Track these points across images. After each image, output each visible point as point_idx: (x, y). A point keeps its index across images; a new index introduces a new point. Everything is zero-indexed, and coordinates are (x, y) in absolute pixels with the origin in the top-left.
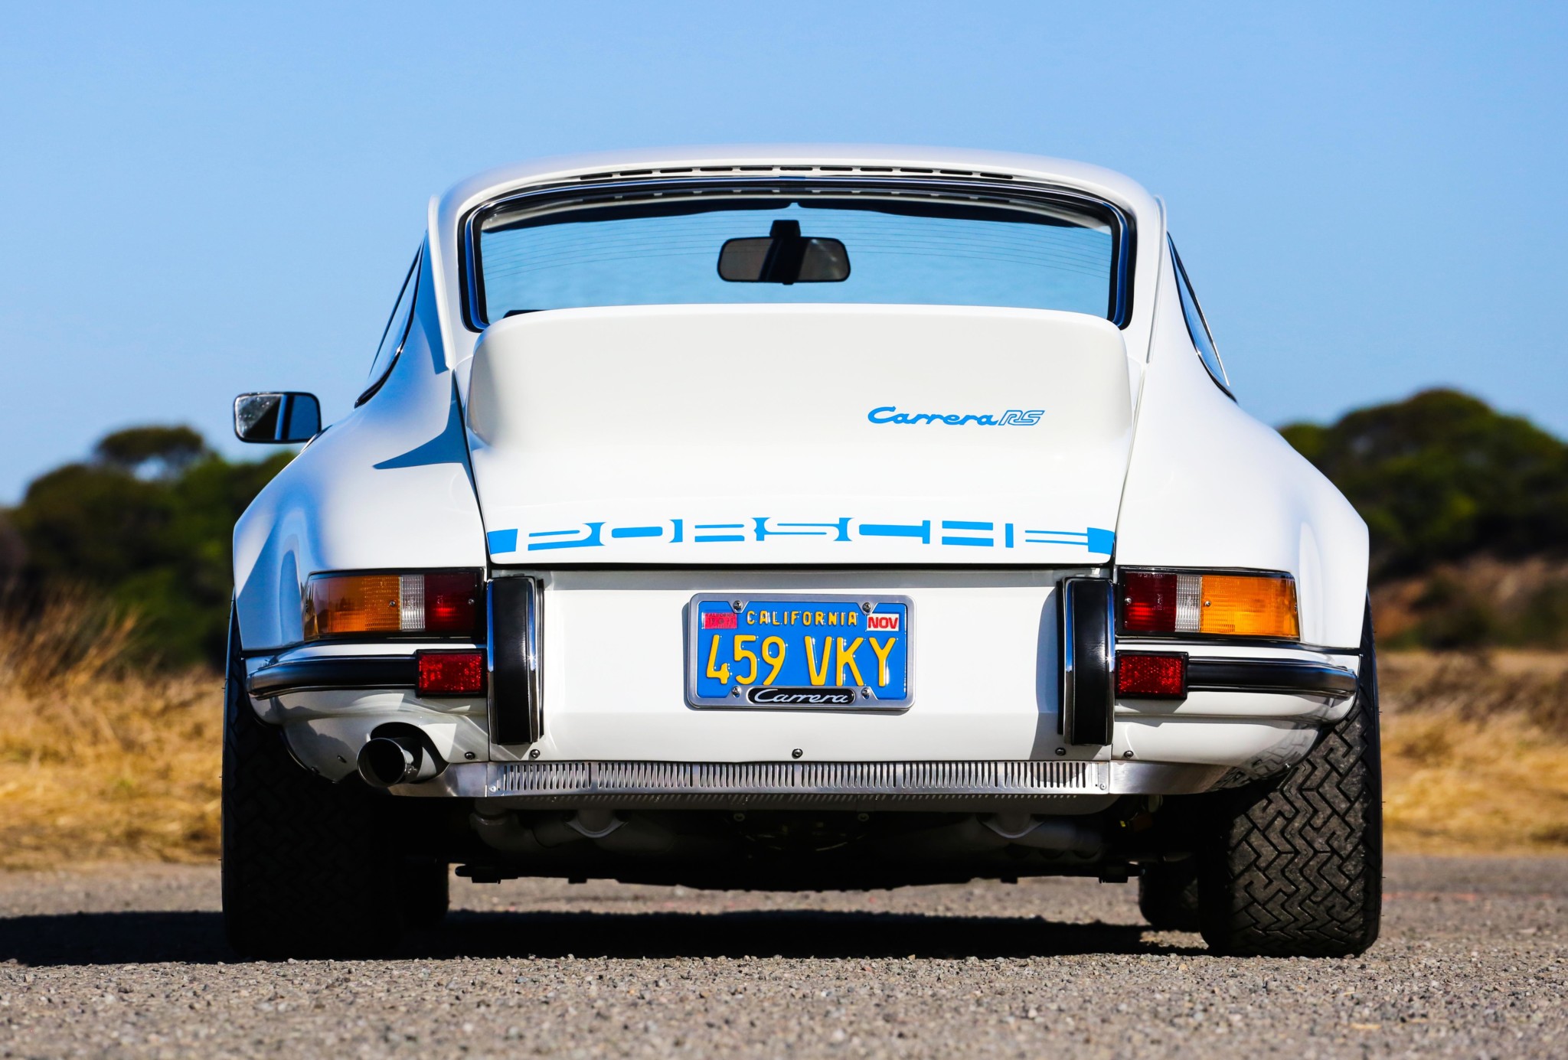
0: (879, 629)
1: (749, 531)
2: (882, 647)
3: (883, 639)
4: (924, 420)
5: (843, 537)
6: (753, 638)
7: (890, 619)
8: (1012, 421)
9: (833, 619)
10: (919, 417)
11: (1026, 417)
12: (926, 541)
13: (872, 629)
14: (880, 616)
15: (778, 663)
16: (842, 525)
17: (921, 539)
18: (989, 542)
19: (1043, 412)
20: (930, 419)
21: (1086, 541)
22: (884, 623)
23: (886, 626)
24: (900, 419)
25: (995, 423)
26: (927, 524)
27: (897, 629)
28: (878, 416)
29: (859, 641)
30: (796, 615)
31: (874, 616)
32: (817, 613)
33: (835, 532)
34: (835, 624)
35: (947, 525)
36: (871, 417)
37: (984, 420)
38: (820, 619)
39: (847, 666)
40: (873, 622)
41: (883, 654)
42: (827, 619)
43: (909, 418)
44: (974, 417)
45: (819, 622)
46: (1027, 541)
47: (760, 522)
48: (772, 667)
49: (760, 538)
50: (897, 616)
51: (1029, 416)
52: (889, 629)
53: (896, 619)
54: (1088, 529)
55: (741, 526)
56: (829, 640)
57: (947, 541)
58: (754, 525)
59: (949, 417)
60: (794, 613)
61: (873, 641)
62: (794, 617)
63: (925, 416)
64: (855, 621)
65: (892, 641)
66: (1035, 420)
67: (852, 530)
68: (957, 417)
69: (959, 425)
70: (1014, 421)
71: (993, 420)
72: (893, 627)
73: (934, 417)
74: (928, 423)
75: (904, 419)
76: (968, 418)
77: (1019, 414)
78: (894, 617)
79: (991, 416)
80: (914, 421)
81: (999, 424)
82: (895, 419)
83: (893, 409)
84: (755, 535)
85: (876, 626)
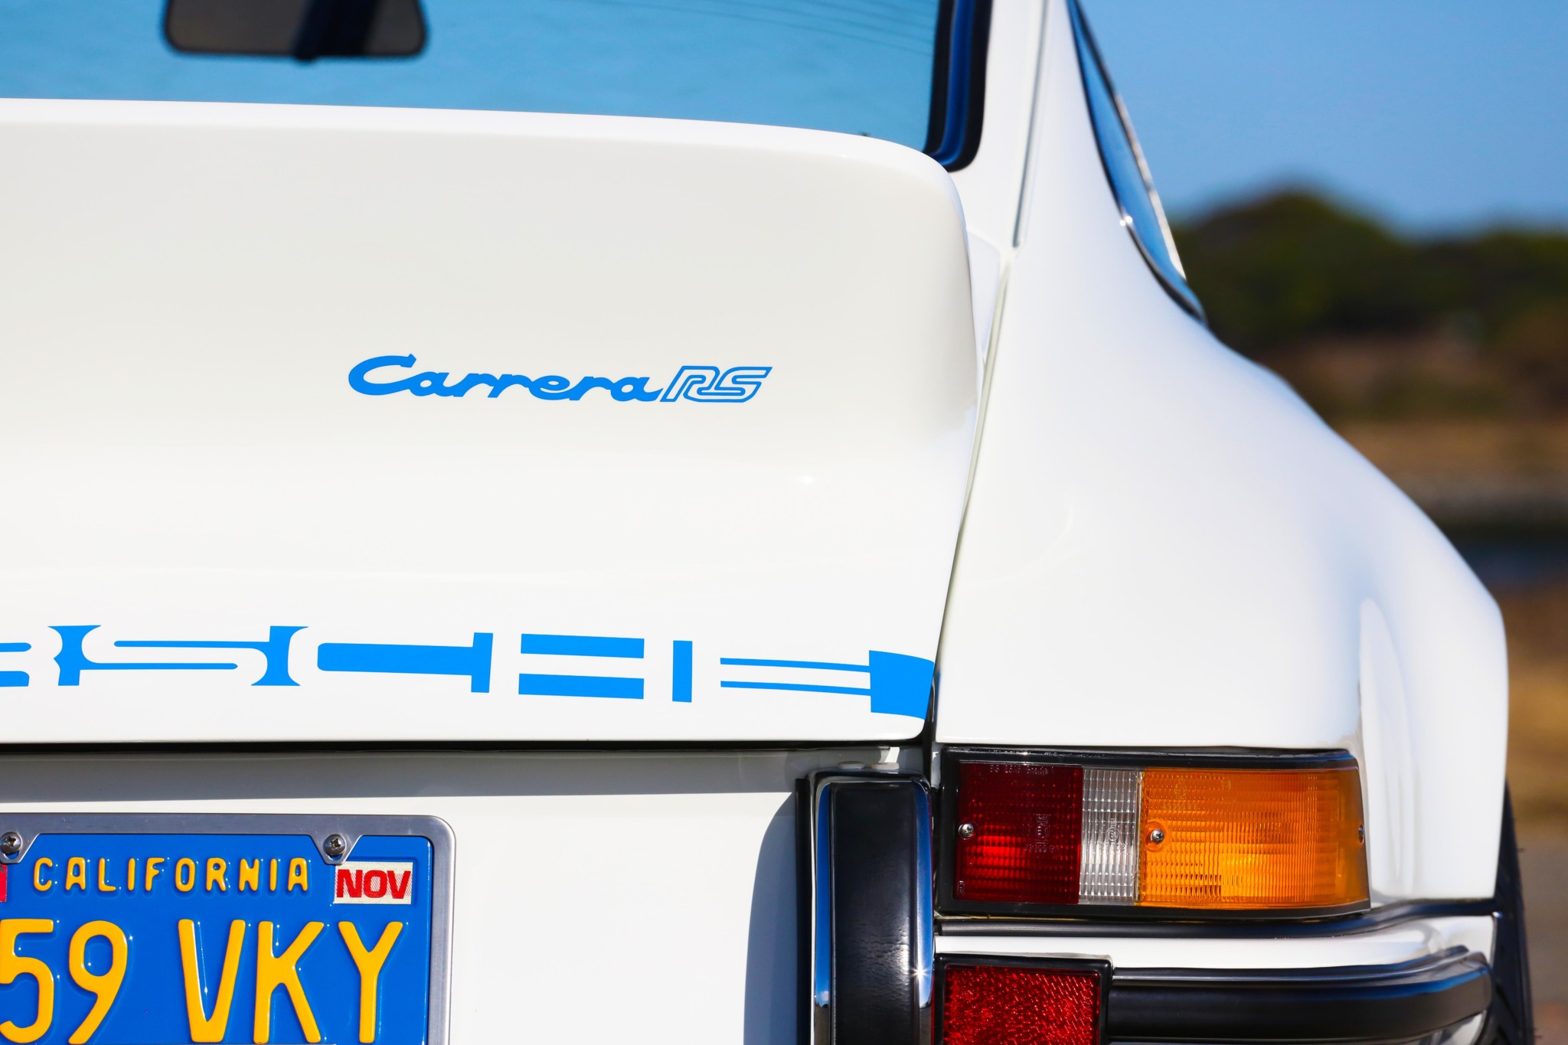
0: (364, 900)
1: (41, 661)
2: (370, 944)
3: (372, 924)
4: (485, 389)
5: (277, 674)
6: (46, 926)
7: (391, 874)
8: (693, 393)
9: (250, 875)
10: (472, 380)
11: (727, 382)
12: (481, 684)
13: (347, 899)
14: (366, 867)
15: (107, 988)
16: (277, 644)
17: (467, 679)
18: (632, 689)
19: (768, 369)
20: (499, 385)
21: (868, 686)
22: (375, 884)
23: (381, 893)
24: (426, 384)
25: (652, 396)
26: (484, 641)
27: (407, 900)
28: (372, 377)
29: (312, 930)
30: (156, 865)
31: (352, 867)
32: (212, 862)
33: (257, 663)
34: (255, 886)
35: (533, 644)
36: (357, 379)
37: (627, 389)
38: (216, 875)
39: (282, 990)
40: (350, 883)
41: (370, 963)
42: (234, 874)
43: (448, 383)
44: (603, 383)
45: (215, 882)
46: (724, 684)
47: (72, 636)
48: (92, 997)
49: (69, 677)
50: (409, 866)
51: (734, 380)
52: (388, 899)
53: (407, 874)
54: (873, 655)
55: (24, 647)
56: (238, 928)
57: (531, 684)
58: (56, 644)
59: (544, 381)
60: (152, 861)
61: (348, 929)
62: (151, 872)
63: (487, 379)
64: (303, 880)
65: (394, 929)
66: (749, 389)
67: (301, 656)
68: (564, 382)
69: (567, 401)
70: (699, 391)
71: (648, 388)
72: (398, 894)
73: (508, 380)
74: (494, 394)
75: (435, 384)
76: (588, 383)
77: (710, 375)
78: (400, 868)
79: (645, 380)
80: (460, 390)
81: (664, 399)
82: (413, 385)
83: (408, 361)
84: (56, 670)
85: (355, 893)
